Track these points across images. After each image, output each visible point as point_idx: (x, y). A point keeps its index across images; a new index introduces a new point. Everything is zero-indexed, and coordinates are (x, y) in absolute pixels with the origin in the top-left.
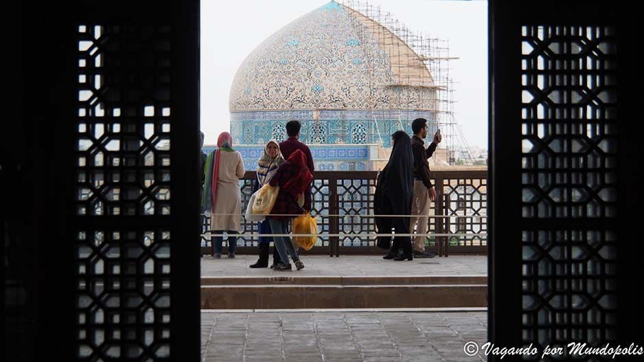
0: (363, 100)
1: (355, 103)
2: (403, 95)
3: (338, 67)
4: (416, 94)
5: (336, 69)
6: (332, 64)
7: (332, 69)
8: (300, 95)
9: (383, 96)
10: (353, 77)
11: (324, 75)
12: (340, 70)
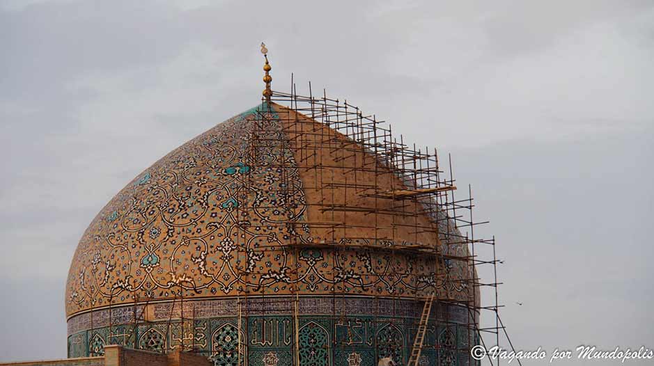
0: (232, 278)
1: (216, 285)
2: (324, 265)
3: (192, 216)
4: (358, 264)
5: (187, 221)
6: (183, 212)
7: (180, 222)
8: (122, 277)
9: (276, 267)
10: (216, 234)
11: (163, 235)
12: (194, 222)
